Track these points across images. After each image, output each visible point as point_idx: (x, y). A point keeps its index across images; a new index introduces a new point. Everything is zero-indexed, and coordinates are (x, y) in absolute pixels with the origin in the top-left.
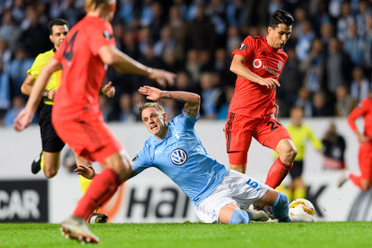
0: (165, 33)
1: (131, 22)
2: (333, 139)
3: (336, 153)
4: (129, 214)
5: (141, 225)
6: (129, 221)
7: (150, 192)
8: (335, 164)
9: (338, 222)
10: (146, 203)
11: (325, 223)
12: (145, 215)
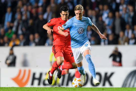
0: (48, 9)
1: (35, 4)
2: (117, 54)
3: (118, 59)
4: (32, 84)
5: (38, 88)
6: (32, 87)
7: (41, 75)
8: (117, 64)
9: (118, 88)
10: (39, 79)
11: (113, 88)
12: (39, 84)
